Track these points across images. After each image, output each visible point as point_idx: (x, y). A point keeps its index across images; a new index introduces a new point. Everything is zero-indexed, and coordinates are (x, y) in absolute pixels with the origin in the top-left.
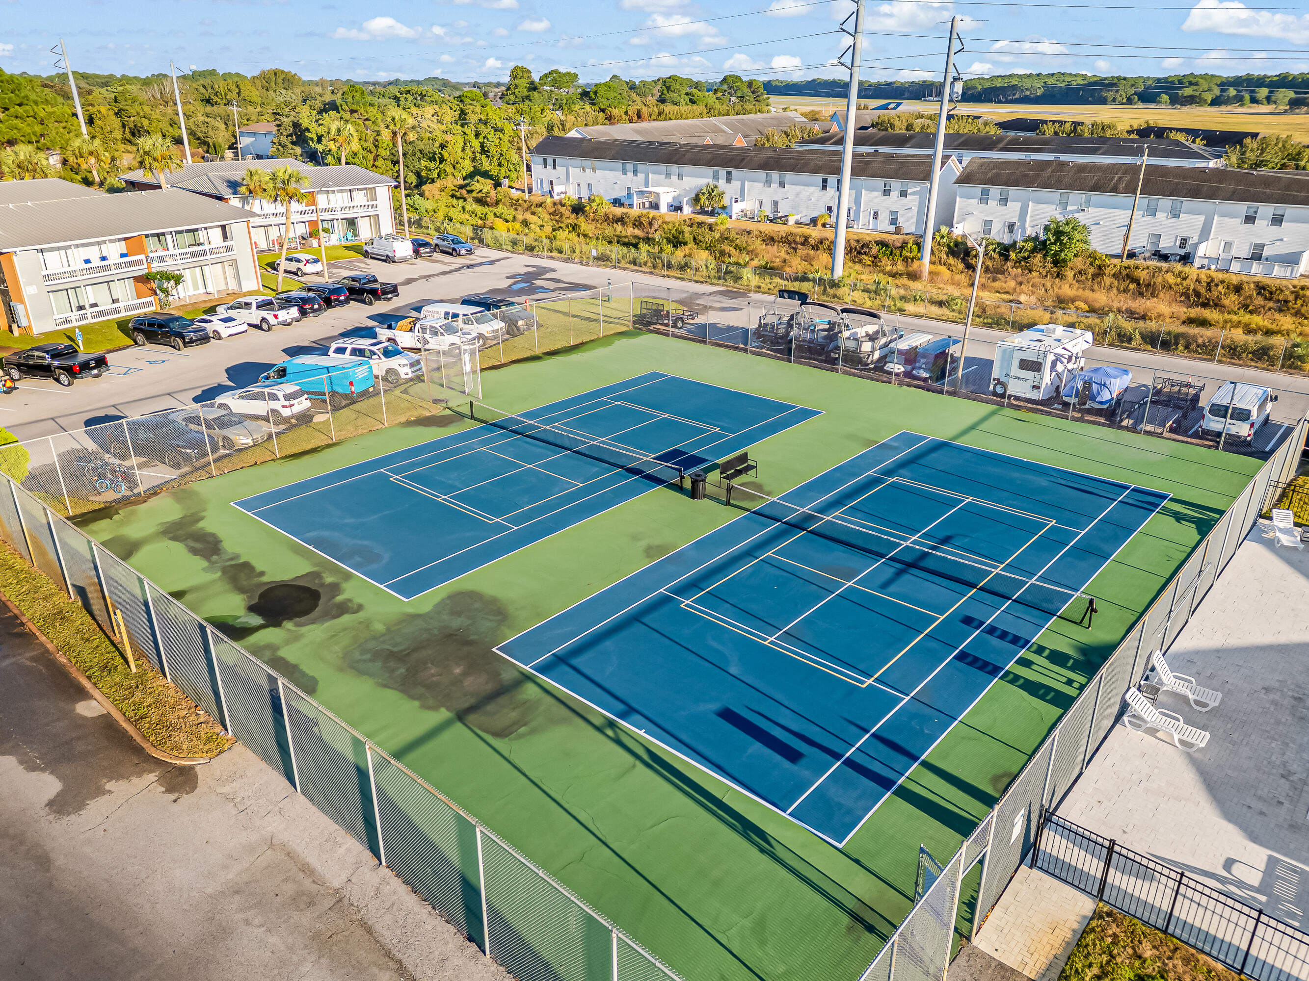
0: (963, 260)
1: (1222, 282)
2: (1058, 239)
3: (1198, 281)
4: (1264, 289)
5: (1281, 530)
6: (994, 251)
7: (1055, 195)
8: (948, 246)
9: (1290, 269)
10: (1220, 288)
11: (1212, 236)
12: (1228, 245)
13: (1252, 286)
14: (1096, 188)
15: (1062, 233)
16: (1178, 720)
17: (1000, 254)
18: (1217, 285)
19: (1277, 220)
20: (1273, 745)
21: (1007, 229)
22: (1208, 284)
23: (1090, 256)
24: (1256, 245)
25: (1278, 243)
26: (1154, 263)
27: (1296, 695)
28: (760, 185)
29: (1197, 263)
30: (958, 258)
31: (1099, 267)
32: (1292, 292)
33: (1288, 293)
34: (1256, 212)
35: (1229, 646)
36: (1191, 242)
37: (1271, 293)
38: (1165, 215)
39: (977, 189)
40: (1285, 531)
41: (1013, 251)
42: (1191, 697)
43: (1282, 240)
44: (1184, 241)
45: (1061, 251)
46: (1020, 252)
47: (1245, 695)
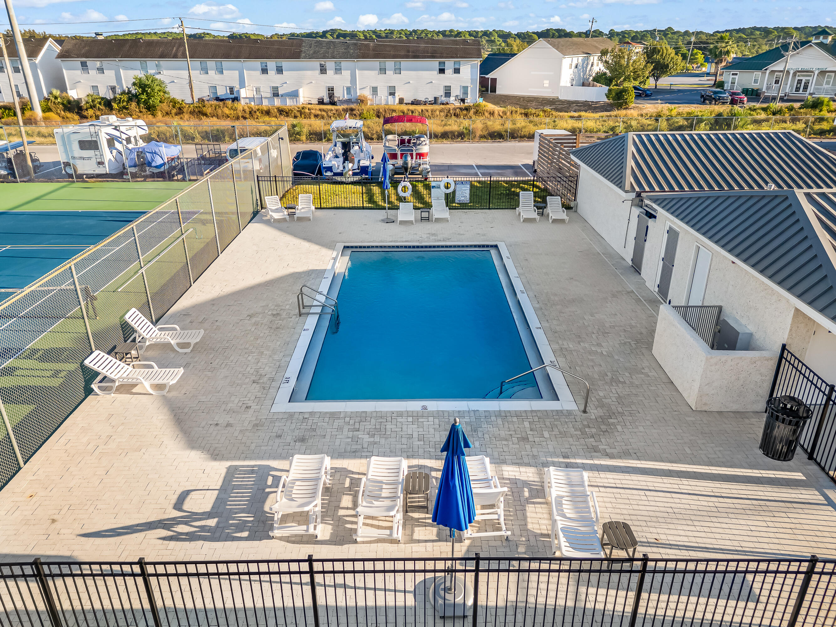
0: (78, 113)
1: (258, 110)
2: (144, 91)
3: (244, 110)
4: (283, 111)
5: (273, 211)
6: (100, 103)
7: (136, 63)
8: (63, 104)
9: (295, 99)
10: (257, 113)
11: (246, 85)
12: (258, 90)
13: (276, 110)
14: (163, 56)
15: (146, 86)
16: (151, 367)
17: (105, 105)
18: (255, 112)
19: (280, 70)
20: (250, 358)
21: (110, 91)
22: (250, 112)
23: (171, 102)
24: (273, 88)
25: (285, 85)
26: (216, 102)
27: (275, 312)
29: (243, 102)
30: (73, 112)
31: (180, 109)
32: (298, 111)
33: (296, 112)
34: (266, 66)
35: (225, 294)
36: (235, 89)
37: (287, 113)
38: (214, 72)
39: (77, 62)
40: (276, 211)
41: (115, 103)
42: (173, 342)
43: (286, 83)
44: (232, 89)
45: (149, 99)
46: (120, 103)
47: (231, 326)
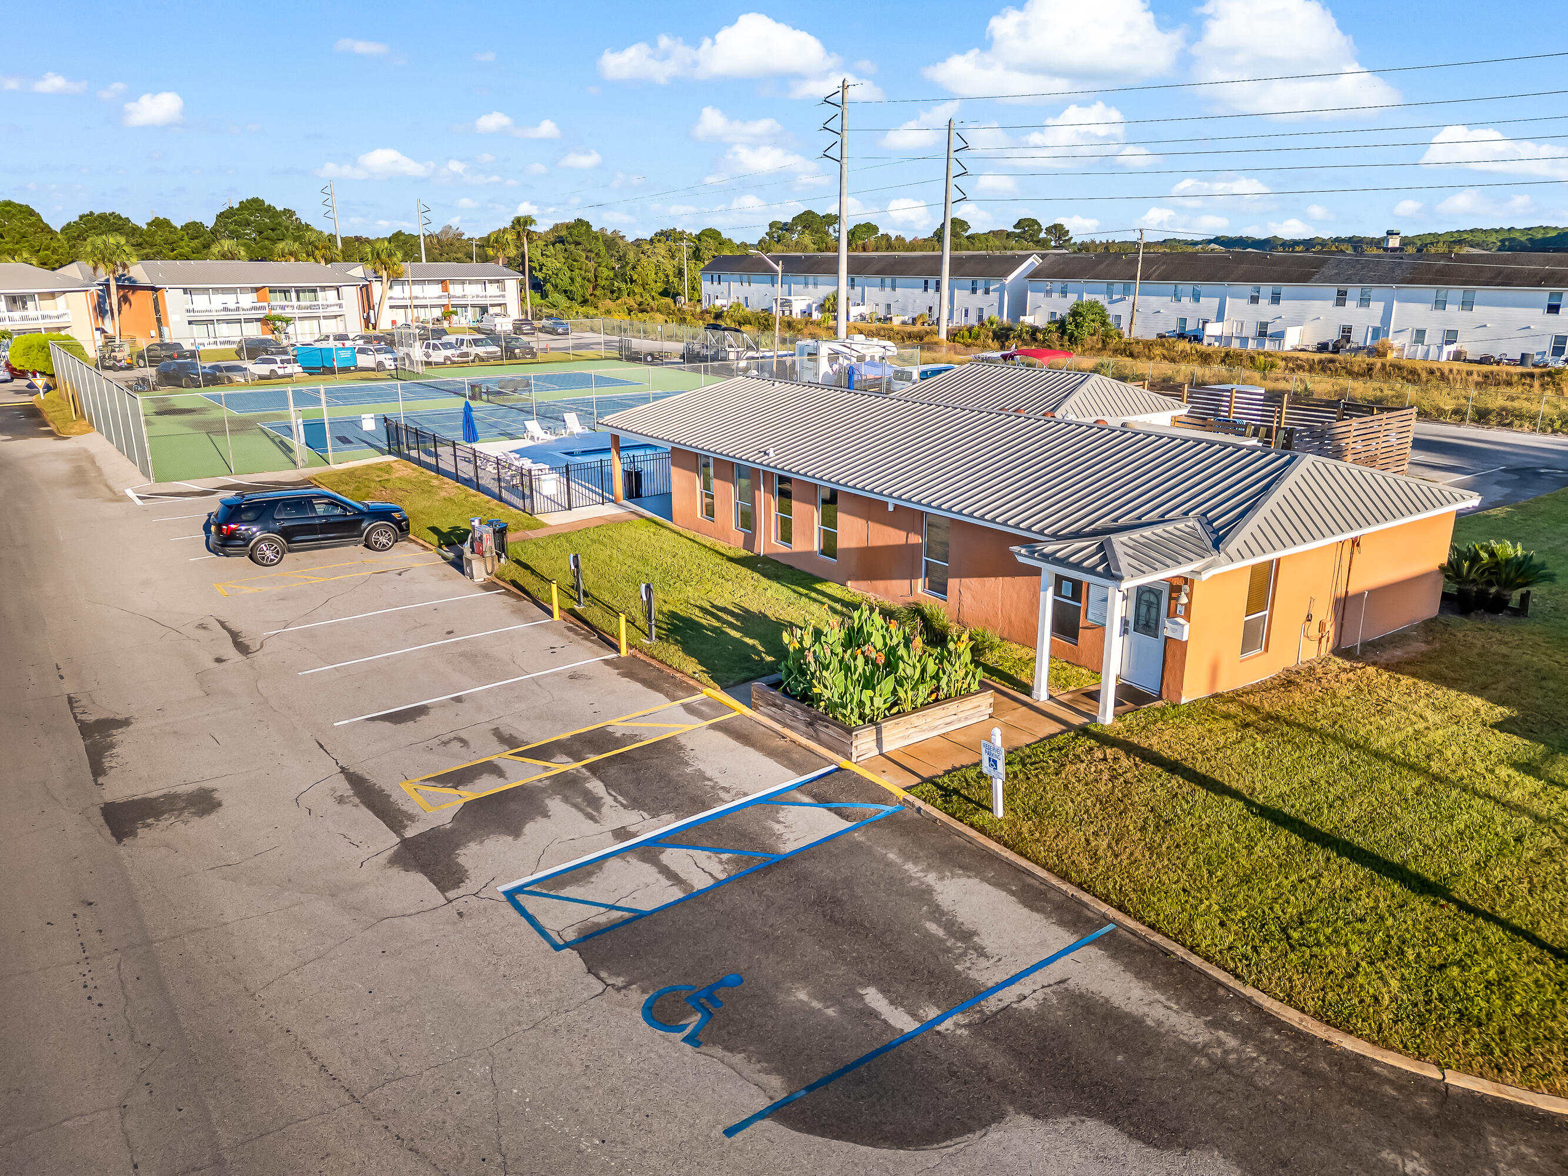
7: (1102, 285)
11: (1226, 318)
12: (1240, 325)
19: (1276, 299)
24: (1263, 324)
25: (1278, 321)
28: (875, 290)
34: (1259, 292)
38: (1188, 299)
43: (1279, 317)
